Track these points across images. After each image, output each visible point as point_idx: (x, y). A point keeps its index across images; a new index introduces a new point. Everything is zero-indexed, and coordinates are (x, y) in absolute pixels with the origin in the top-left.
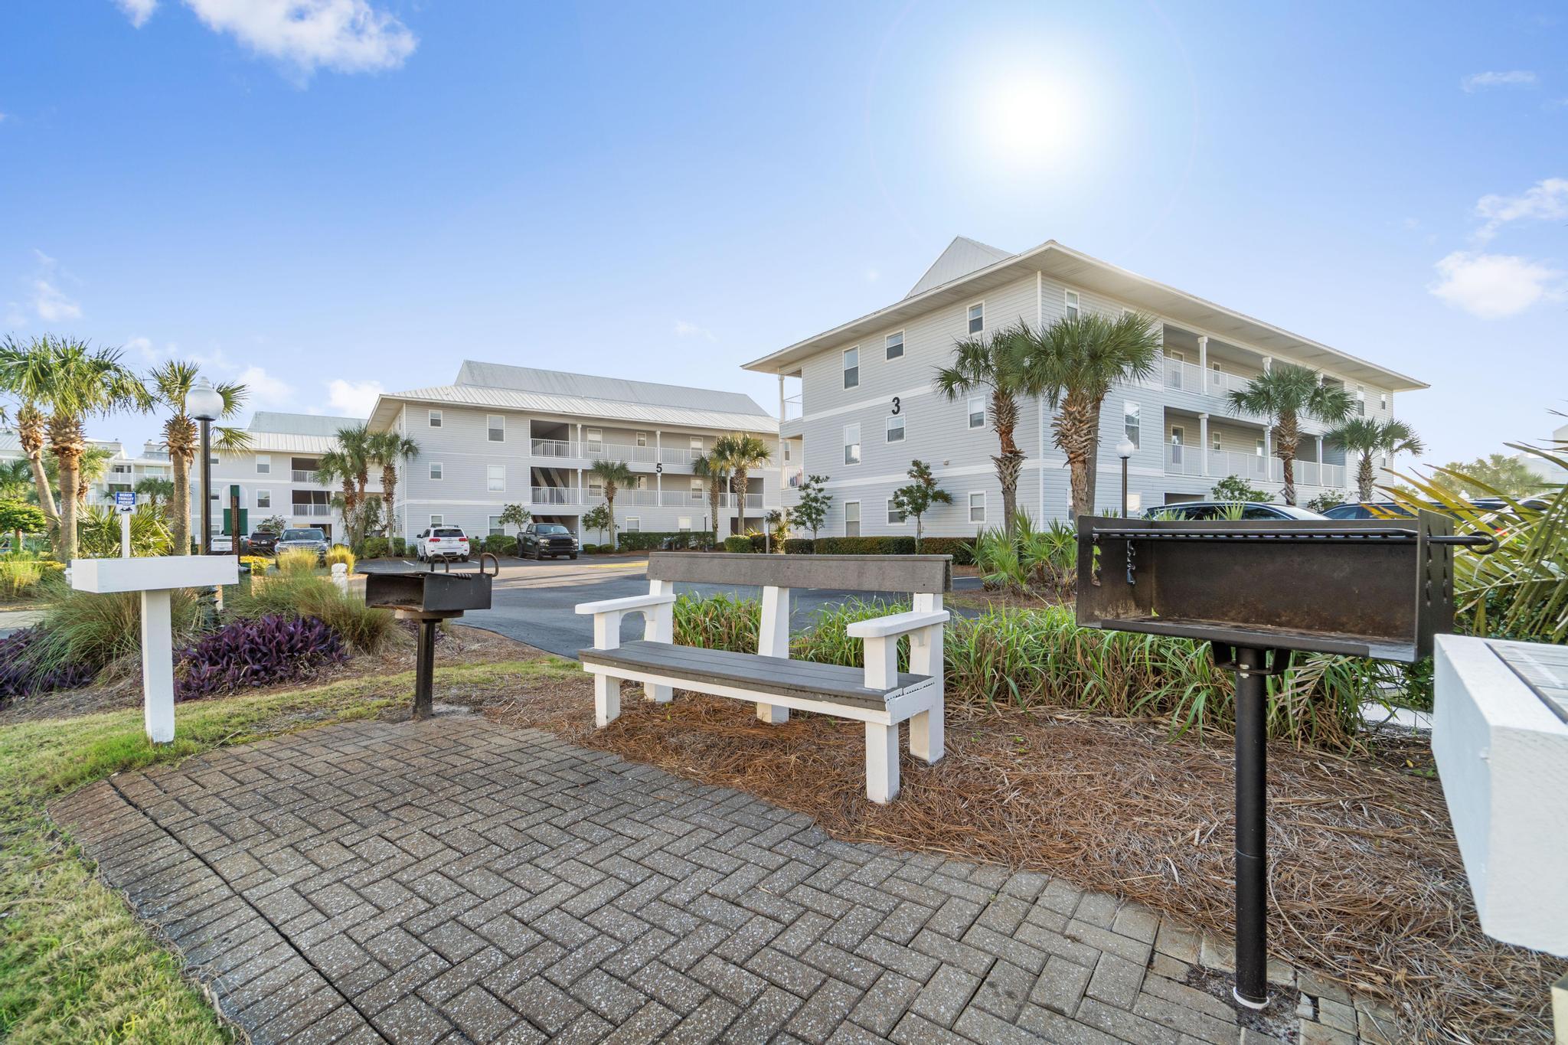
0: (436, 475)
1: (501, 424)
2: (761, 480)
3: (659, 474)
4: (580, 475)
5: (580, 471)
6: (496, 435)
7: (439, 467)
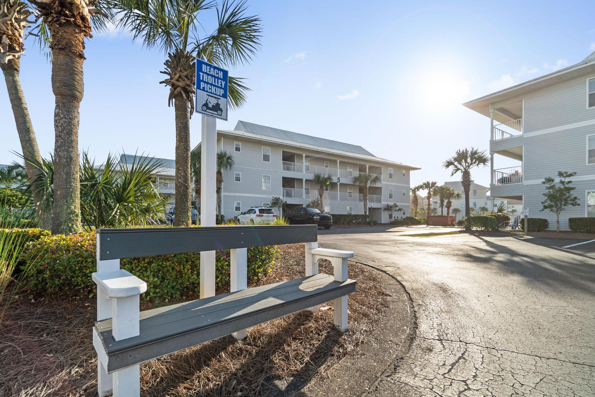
0: (238, 179)
1: (268, 151)
2: (381, 188)
3: (339, 183)
4: (304, 182)
5: (304, 180)
6: (266, 158)
7: (239, 175)
